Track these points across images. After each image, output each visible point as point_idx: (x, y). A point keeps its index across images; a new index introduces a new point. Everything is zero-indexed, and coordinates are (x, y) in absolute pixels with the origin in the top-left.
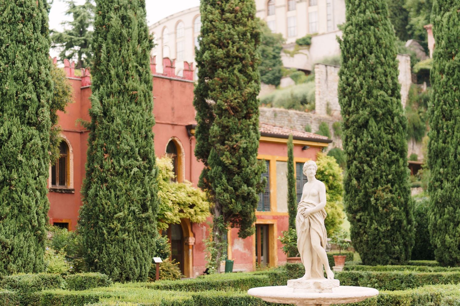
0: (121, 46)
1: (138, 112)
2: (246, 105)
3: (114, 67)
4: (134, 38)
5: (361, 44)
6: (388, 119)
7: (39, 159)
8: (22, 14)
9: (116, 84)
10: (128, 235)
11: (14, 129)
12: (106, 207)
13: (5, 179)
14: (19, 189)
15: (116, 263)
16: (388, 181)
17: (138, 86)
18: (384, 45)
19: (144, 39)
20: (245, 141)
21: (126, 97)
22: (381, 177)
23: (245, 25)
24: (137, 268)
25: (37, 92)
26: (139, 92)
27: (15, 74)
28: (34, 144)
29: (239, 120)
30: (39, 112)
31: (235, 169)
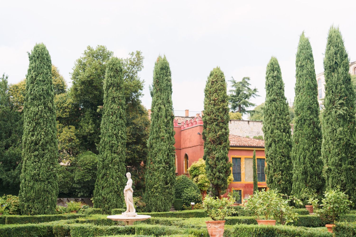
0: (158, 120)
1: (164, 145)
2: (219, 139)
3: (155, 128)
4: (163, 116)
5: (269, 110)
6: (280, 142)
7: (118, 166)
8: (112, 112)
9: (156, 135)
10: (159, 194)
11: (108, 155)
12: (150, 183)
13: (105, 173)
14: (110, 177)
15: (154, 205)
16: (280, 170)
17: (165, 135)
18: (279, 110)
19: (168, 116)
20: (218, 154)
21: (160, 140)
22: (277, 168)
23: (219, 105)
24: (163, 207)
25: (118, 141)
26: (165, 137)
27: (109, 135)
28: (116, 160)
29: (216, 145)
30: (118, 148)
31: (214, 166)
